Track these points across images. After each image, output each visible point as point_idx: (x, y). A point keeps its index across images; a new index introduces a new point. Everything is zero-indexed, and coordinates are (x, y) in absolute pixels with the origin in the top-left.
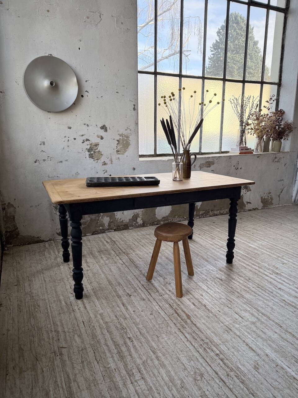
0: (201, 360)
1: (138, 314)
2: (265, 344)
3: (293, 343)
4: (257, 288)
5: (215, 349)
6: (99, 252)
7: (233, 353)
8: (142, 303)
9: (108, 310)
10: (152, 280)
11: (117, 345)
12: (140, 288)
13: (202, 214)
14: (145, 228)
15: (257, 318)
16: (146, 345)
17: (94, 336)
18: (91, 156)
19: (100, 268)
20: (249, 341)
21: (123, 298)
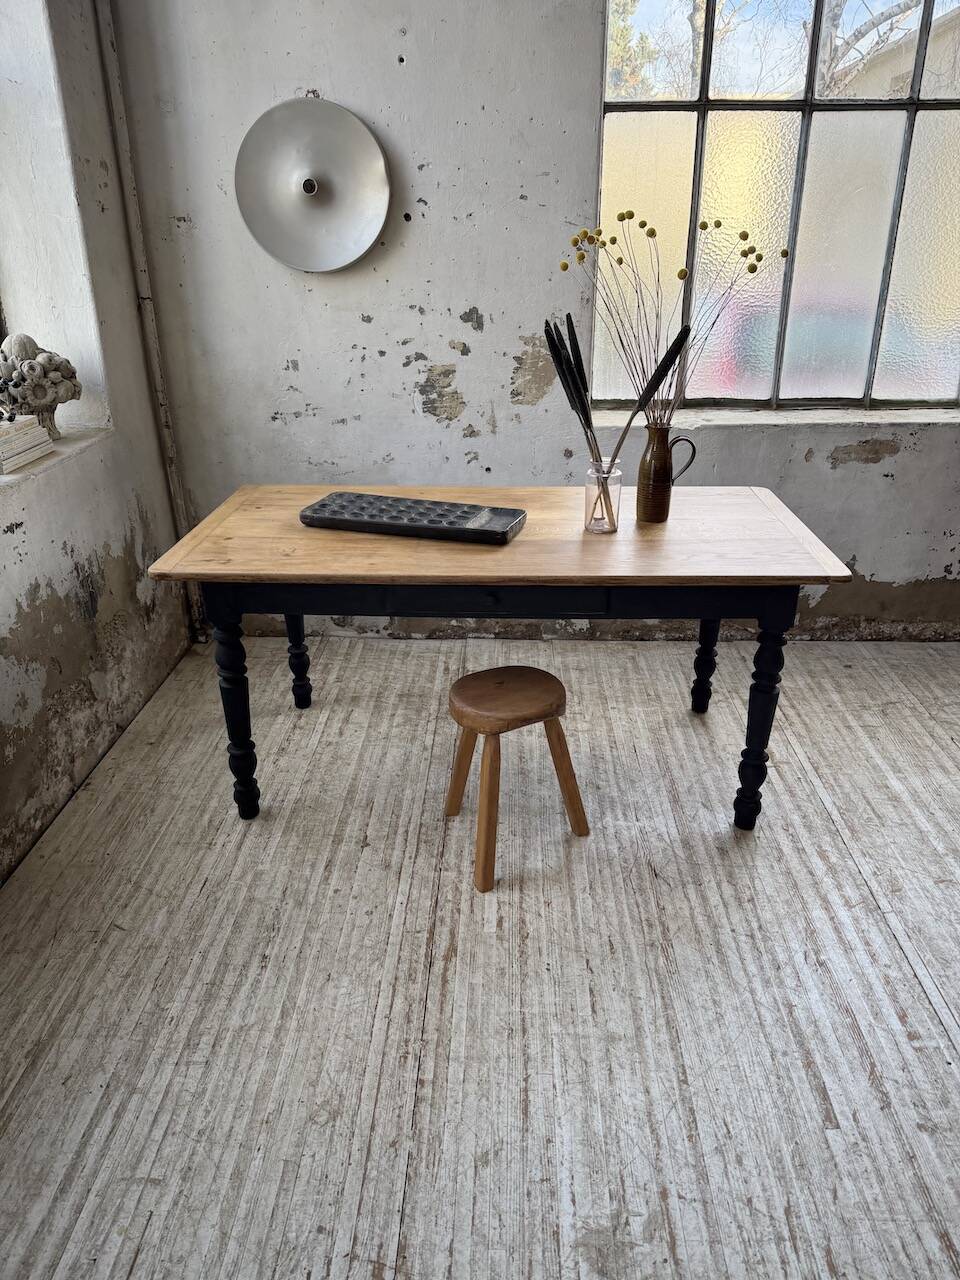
0: (369, 1080)
1: (341, 902)
2: (579, 1110)
3: (664, 1141)
4: (743, 938)
5: (429, 1064)
6: (401, 696)
7: (465, 1096)
8: (378, 873)
9: (283, 868)
10: (458, 818)
11: (223, 965)
12: (407, 832)
13: (826, 628)
14: (591, 645)
15: (639, 1029)
16: (282, 990)
17: (198, 923)
18: (430, 408)
19: (363, 746)
20: (539, 1083)
21: (343, 847)
